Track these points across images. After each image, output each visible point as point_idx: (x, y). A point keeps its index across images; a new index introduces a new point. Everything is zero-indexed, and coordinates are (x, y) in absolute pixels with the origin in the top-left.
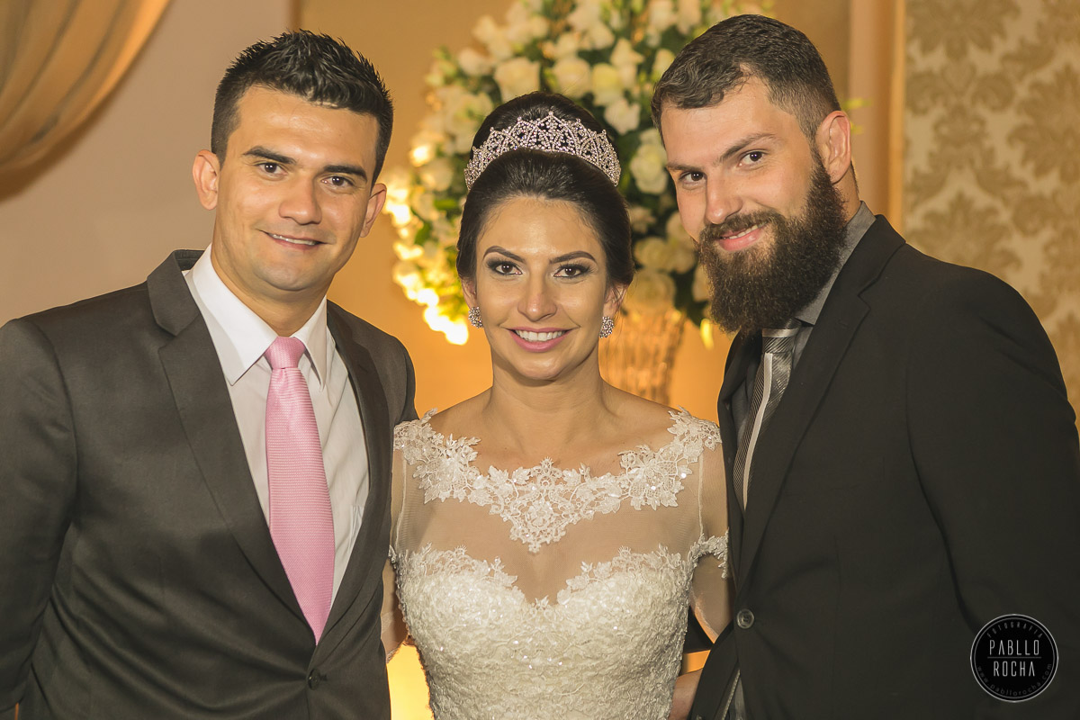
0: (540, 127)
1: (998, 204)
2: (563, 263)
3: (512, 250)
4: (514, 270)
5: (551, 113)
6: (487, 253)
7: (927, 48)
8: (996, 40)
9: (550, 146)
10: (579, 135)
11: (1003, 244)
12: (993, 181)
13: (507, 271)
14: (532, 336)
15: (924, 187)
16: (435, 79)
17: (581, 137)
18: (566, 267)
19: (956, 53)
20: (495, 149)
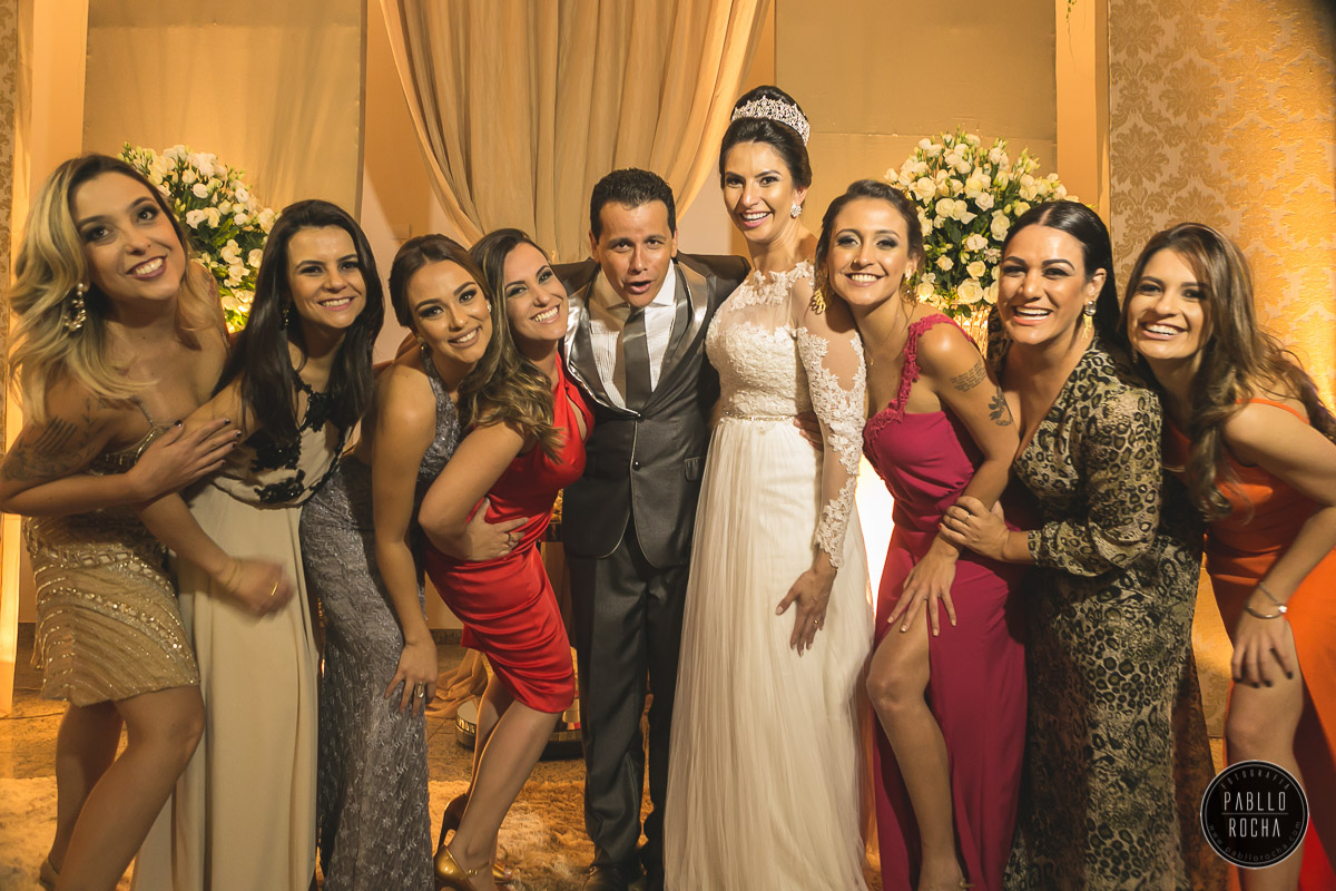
0: (758, 105)
2: (763, 177)
3: (737, 172)
4: (739, 183)
10: (779, 108)
14: (749, 216)
18: (766, 178)
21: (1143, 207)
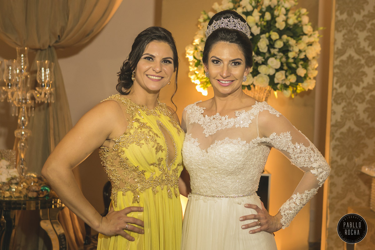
0: (228, 21)
1: (361, 58)
2: (233, 61)
3: (219, 57)
4: (219, 63)
5: (231, 17)
6: (211, 58)
7: (341, 13)
8: (362, 11)
9: (231, 27)
10: (239, 24)
11: (362, 69)
12: (360, 51)
13: (217, 63)
14: (224, 82)
15: (340, 53)
16: (201, 20)
17: (240, 24)
18: (234, 62)
19: (350, 15)
20: (215, 27)
21: (352, 28)
